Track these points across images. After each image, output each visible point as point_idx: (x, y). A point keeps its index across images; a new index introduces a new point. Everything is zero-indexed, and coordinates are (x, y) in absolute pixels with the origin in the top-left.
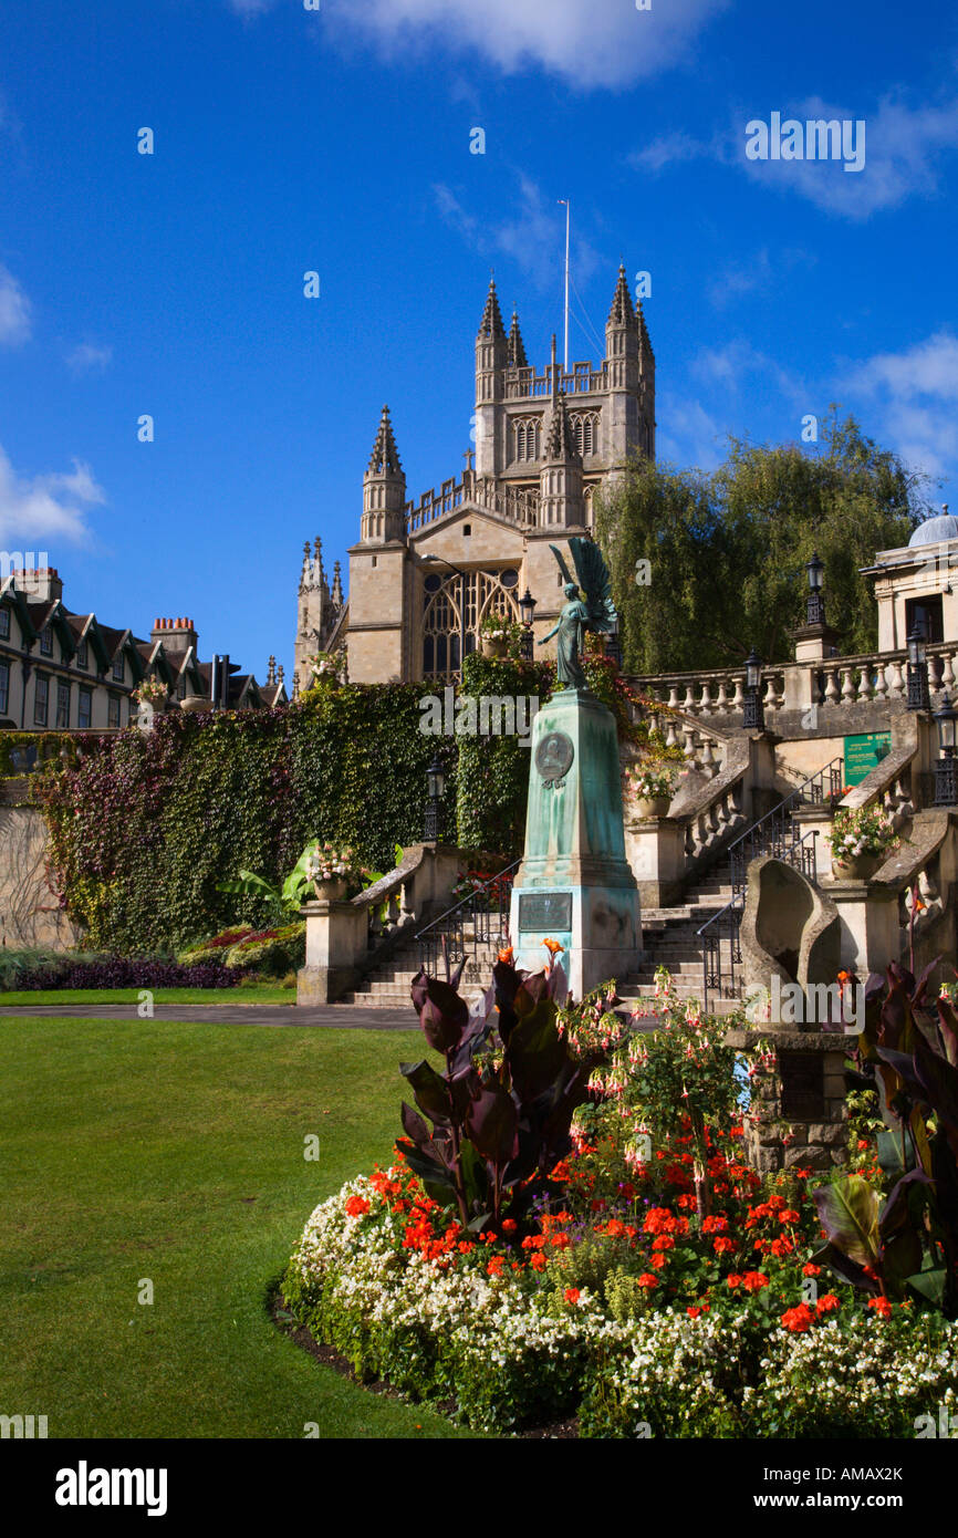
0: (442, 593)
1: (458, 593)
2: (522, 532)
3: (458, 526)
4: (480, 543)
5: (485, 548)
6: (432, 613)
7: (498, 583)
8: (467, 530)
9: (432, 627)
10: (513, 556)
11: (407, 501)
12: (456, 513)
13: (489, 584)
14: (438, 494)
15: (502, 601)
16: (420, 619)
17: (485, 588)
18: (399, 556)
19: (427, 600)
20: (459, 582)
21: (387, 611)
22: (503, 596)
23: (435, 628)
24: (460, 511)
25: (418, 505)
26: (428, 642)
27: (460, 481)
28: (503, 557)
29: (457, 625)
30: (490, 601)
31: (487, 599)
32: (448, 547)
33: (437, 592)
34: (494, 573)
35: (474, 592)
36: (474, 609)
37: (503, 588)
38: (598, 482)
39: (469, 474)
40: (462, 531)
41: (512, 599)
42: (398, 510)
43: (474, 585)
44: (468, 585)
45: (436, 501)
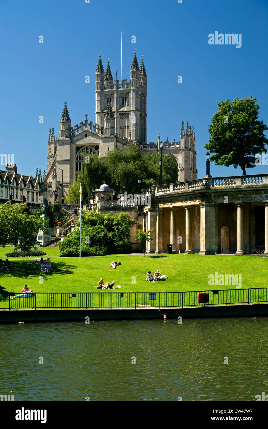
1: (84, 151)
2: (99, 136)
5: (90, 140)
6: (78, 156)
7: (94, 149)
9: (78, 160)
10: (97, 143)
12: (83, 131)
13: (92, 149)
14: (79, 126)
15: (95, 154)
16: (74, 158)
18: (69, 142)
19: (76, 153)
20: (84, 149)
21: (66, 156)
22: (95, 152)
23: (79, 160)
24: (84, 130)
25: (74, 129)
26: (77, 164)
27: (84, 123)
28: (95, 142)
30: (92, 154)
32: (81, 139)
33: (79, 151)
34: (93, 146)
35: (88, 151)
37: (95, 150)
38: (128, 114)
39: (86, 121)
40: (85, 135)
41: (97, 153)
42: (69, 129)
43: (88, 149)
44: (86, 149)
45: (78, 128)
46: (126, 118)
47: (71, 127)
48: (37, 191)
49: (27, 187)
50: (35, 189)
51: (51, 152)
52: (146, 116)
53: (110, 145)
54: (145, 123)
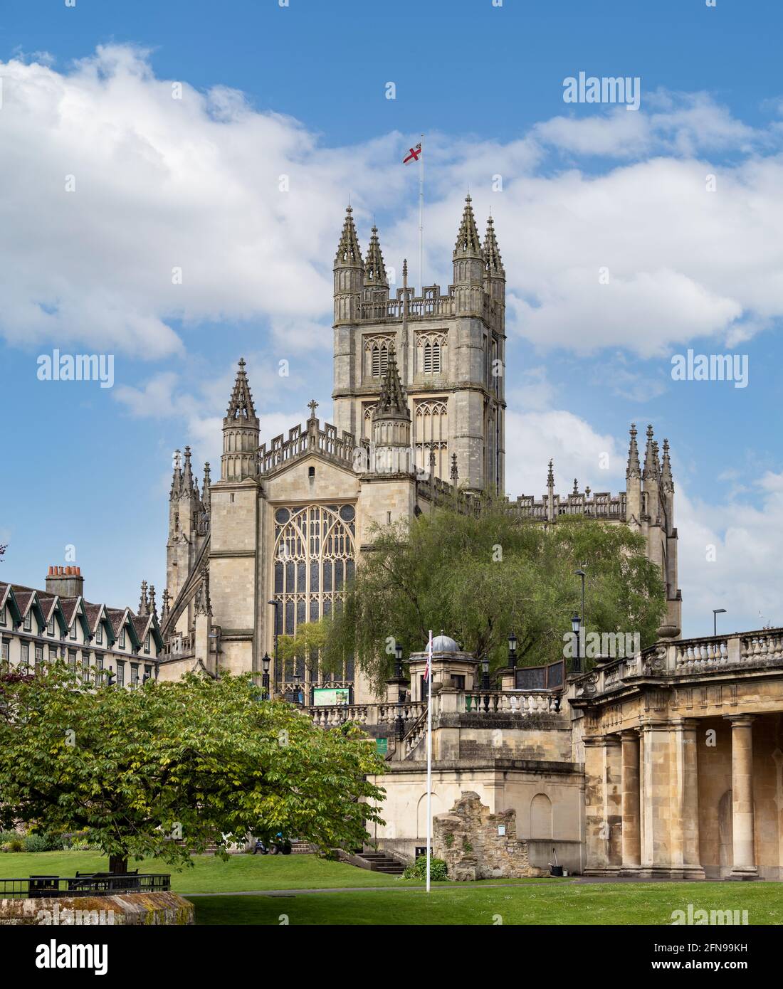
0: (290, 525)
1: (305, 525)
2: (357, 474)
3: (303, 467)
4: (322, 483)
5: (326, 487)
7: (339, 518)
8: (312, 470)
9: (282, 554)
10: (351, 495)
11: (261, 444)
12: (302, 456)
13: (331, 517)
14: (286, 439)
15: (342, 533)
16: (272, 547)
17: (327, 521)
18: (253, 493)
19: (278, 530)
20: (305, 515)
21: (243, 542)
22: (342, 528)
24: (305, 454)
25: (268, 448)
26: (278, 567)
27: (304, 429)
28: (341, 495)
29: (304, 553)
30: (331, 532)
31: (329, 531)
32: (295, 486)
33: (286, 524)
34: (334, 508)
35: (318, 524)
36: (317, 539)
37: (342, 522)
38: (445, 399)
39: (313, 422)
40: (307, 472)
41: (349, 532)
42: (253, 452)
43: (318, 518)
44: (312, 519)
45: (284, 445)
46: (435, 413)
47: (260, 445)
48: (146, 660)
49: (116, 648)
50: (141, 653)
51: (181, 528)
52: (504, 407)
53: (394, 505)
54: (499, 430)
